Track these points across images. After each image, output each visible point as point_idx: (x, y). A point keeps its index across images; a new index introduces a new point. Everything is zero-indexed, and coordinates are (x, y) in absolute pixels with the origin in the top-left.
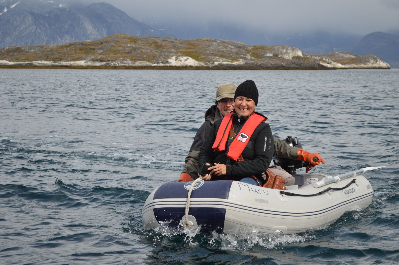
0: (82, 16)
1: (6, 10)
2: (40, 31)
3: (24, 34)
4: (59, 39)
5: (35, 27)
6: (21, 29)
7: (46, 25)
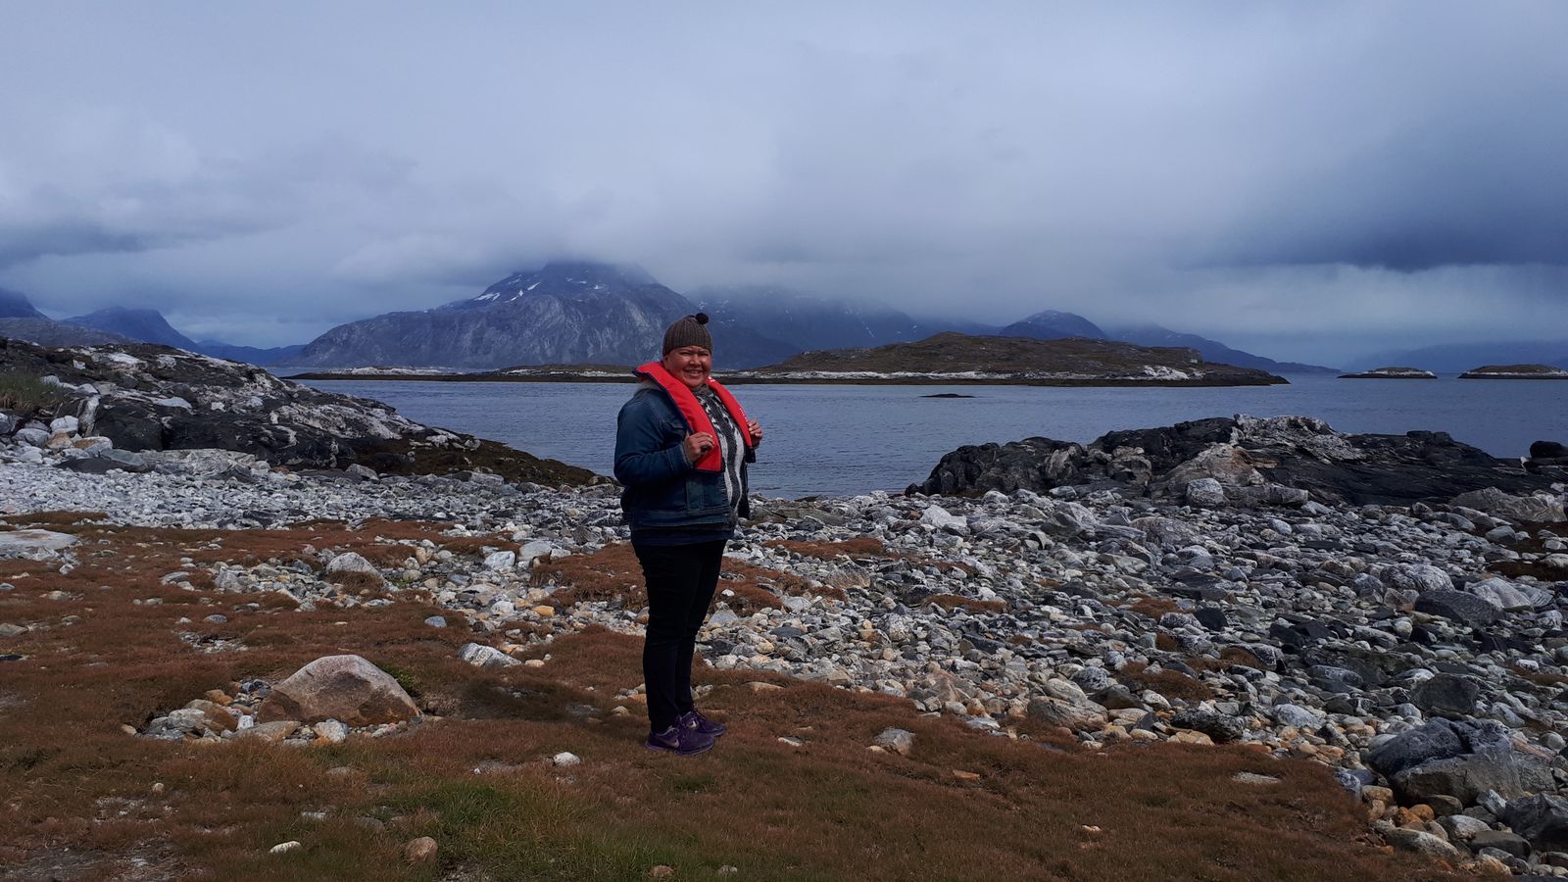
0: (627, 303)
1: (521, 293)
2: (570, 322)
3: (549, 327)
4: (598, 333)
5: (564, 317)
6: (546, 319)
7: (581, 314)
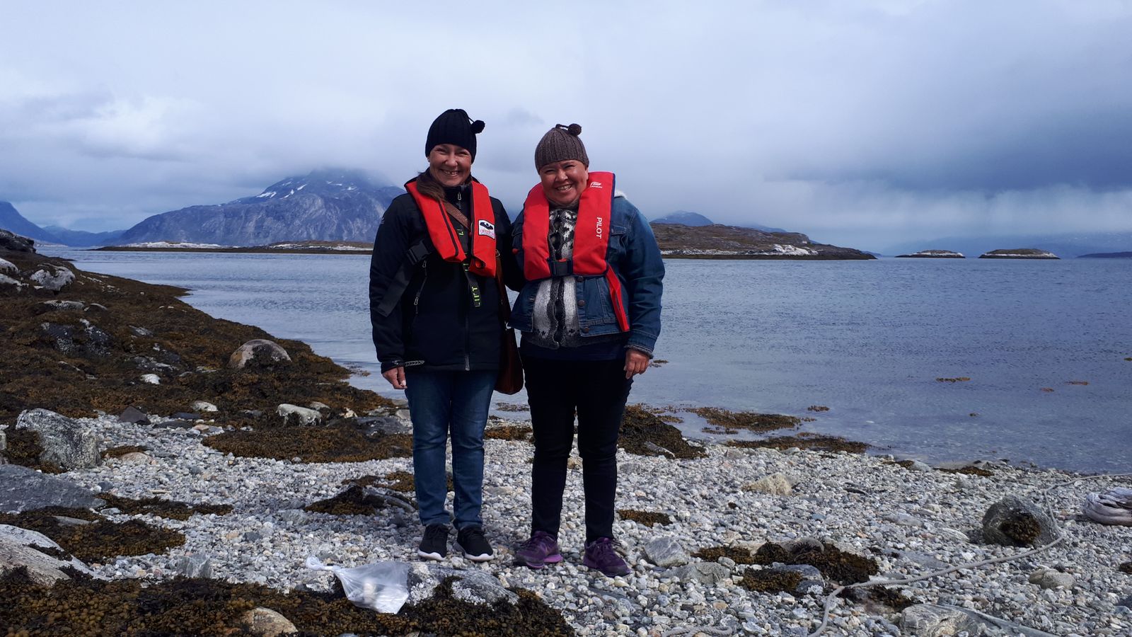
0: (373, 200)
1: (292, 192)
5: (325, 210)
6: (311, 212)
7: (337, 208)
